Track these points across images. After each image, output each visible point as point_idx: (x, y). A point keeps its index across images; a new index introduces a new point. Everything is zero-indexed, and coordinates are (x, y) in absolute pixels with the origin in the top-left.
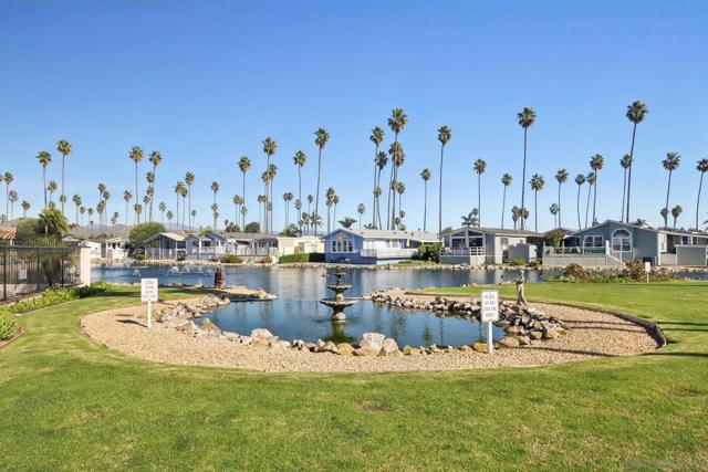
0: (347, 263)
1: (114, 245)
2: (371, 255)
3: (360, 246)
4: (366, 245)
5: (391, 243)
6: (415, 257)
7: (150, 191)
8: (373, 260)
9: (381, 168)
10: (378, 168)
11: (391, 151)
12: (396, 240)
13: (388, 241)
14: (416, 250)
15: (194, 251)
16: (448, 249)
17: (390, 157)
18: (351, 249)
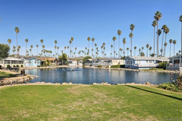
0: (130, 68)
1: (80, 62)
2: (137, 66)
3: (134, 63)
4: (136, 62)
5: (149, 61)
6: (158, 67)
7: (97, 48)
8: (137, 68)
9: (159, 35)
10: (158, 35)
11: (162, 29)
12: (151, 60)
13: (147, 61)
14: (159, 64)
15: (94, 64)
16: (171, 64)
17: (163, 31)
18: (131, 64)
